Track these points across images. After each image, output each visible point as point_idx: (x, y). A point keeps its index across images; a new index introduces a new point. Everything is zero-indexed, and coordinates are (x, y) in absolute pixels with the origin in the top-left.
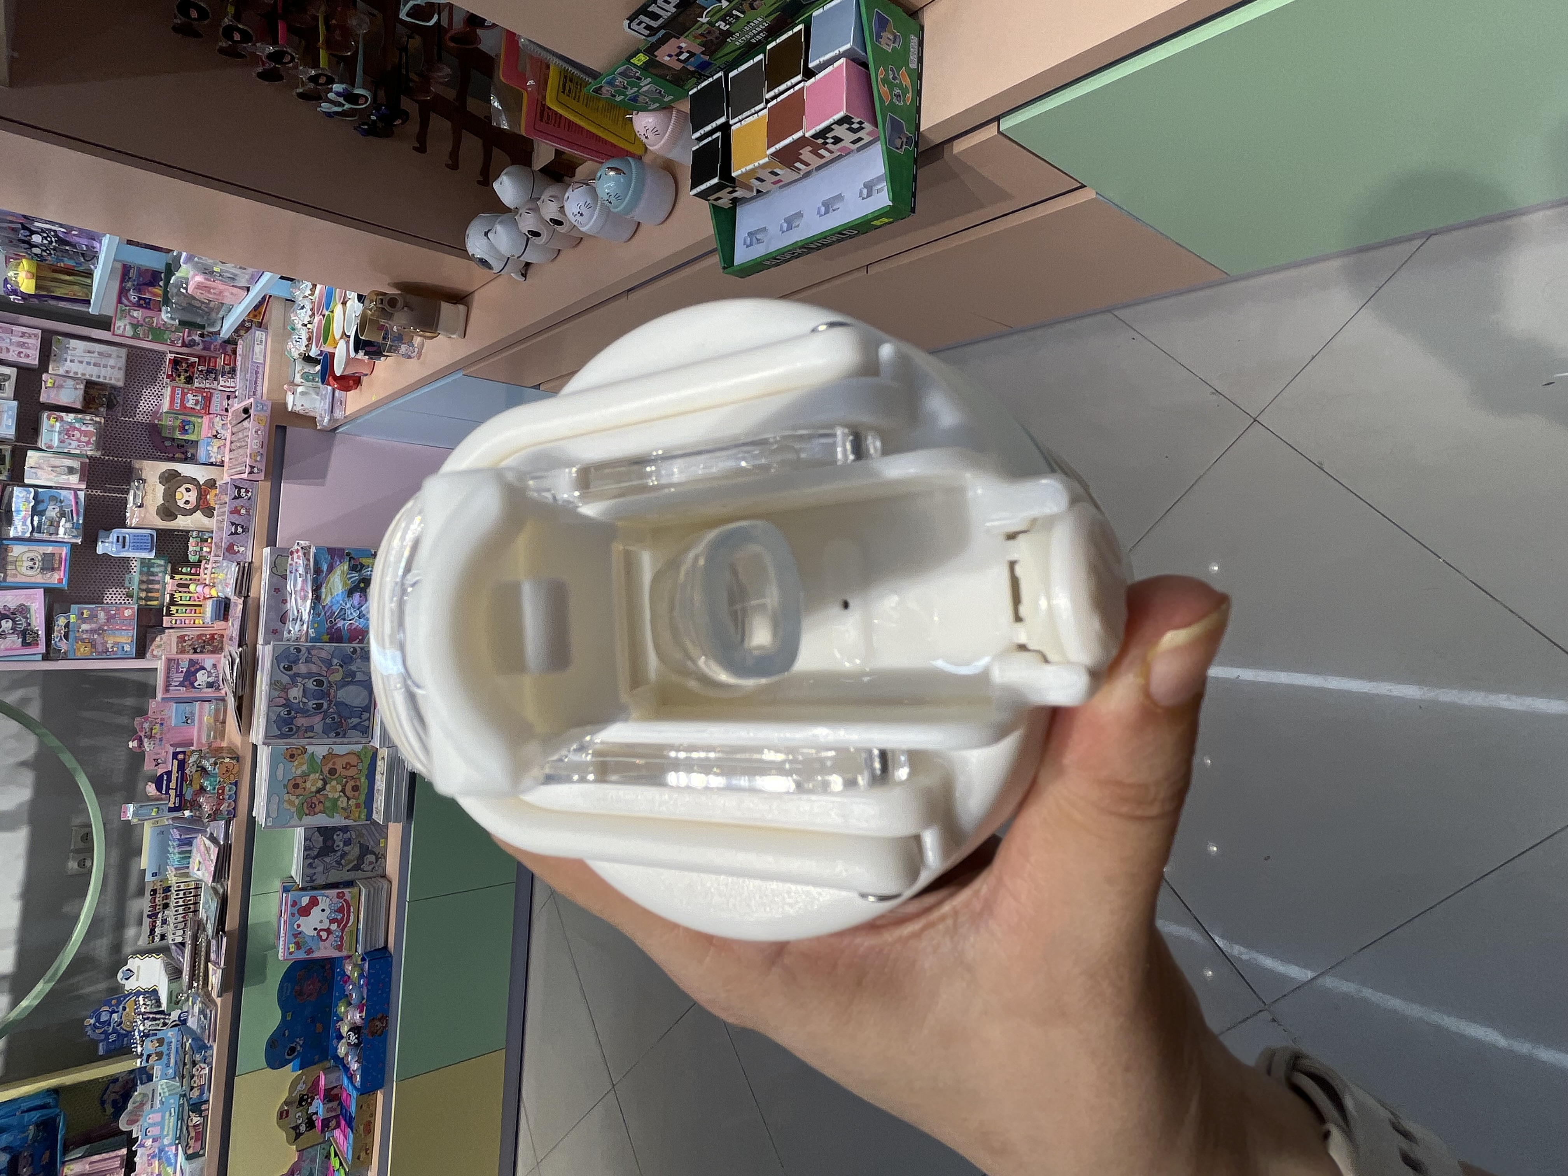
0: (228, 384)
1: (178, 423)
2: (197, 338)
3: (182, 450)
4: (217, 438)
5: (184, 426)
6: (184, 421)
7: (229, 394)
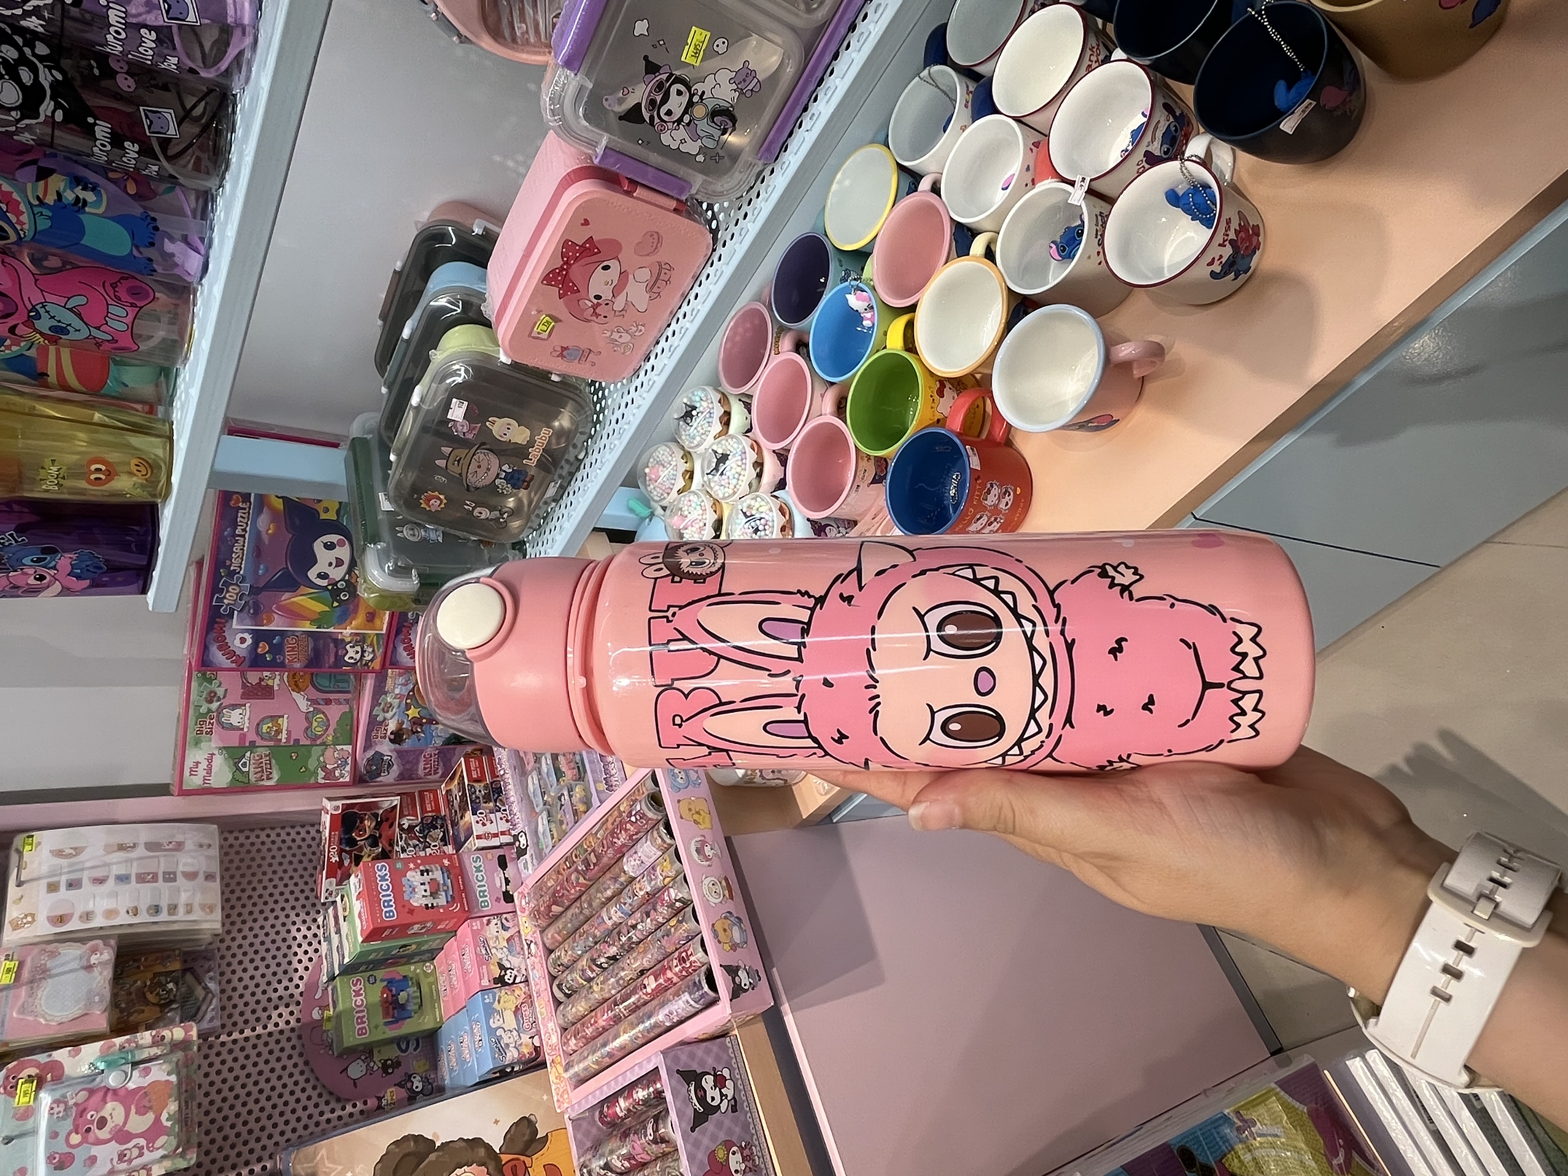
0: (491, 828)
1: (376, 994)
2: (386, 748)
3: (398, 1074)
4: (504, 984)
5: (395, 996)
6: (390, 982)
7: (500, 852)
